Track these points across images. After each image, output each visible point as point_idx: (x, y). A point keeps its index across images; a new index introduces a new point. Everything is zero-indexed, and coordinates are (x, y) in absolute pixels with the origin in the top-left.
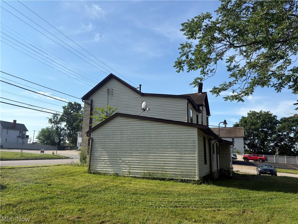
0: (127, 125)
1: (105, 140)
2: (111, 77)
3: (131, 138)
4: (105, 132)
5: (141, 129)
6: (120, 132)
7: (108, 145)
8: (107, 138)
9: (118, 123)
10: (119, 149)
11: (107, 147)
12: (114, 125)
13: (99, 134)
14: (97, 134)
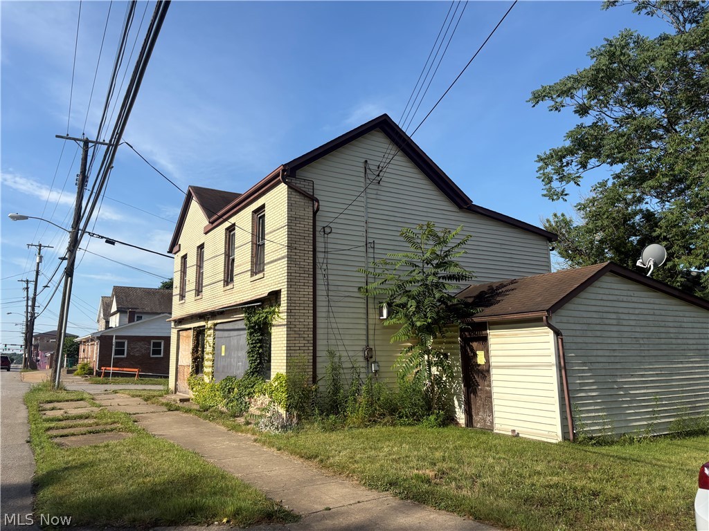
0: (625, 298)
1: (587, 340)
2: (384, 125)
3: (637, 335)
4: (585, 315)
5: (651, 312)
6: (614, 316)
7: (595, 353)
8: (589, 334)
9: (607, 291)
10: (619, 366)
11: (593, 359)
12: (600, 297)
13: (571, 320)
14: (564, 319)
